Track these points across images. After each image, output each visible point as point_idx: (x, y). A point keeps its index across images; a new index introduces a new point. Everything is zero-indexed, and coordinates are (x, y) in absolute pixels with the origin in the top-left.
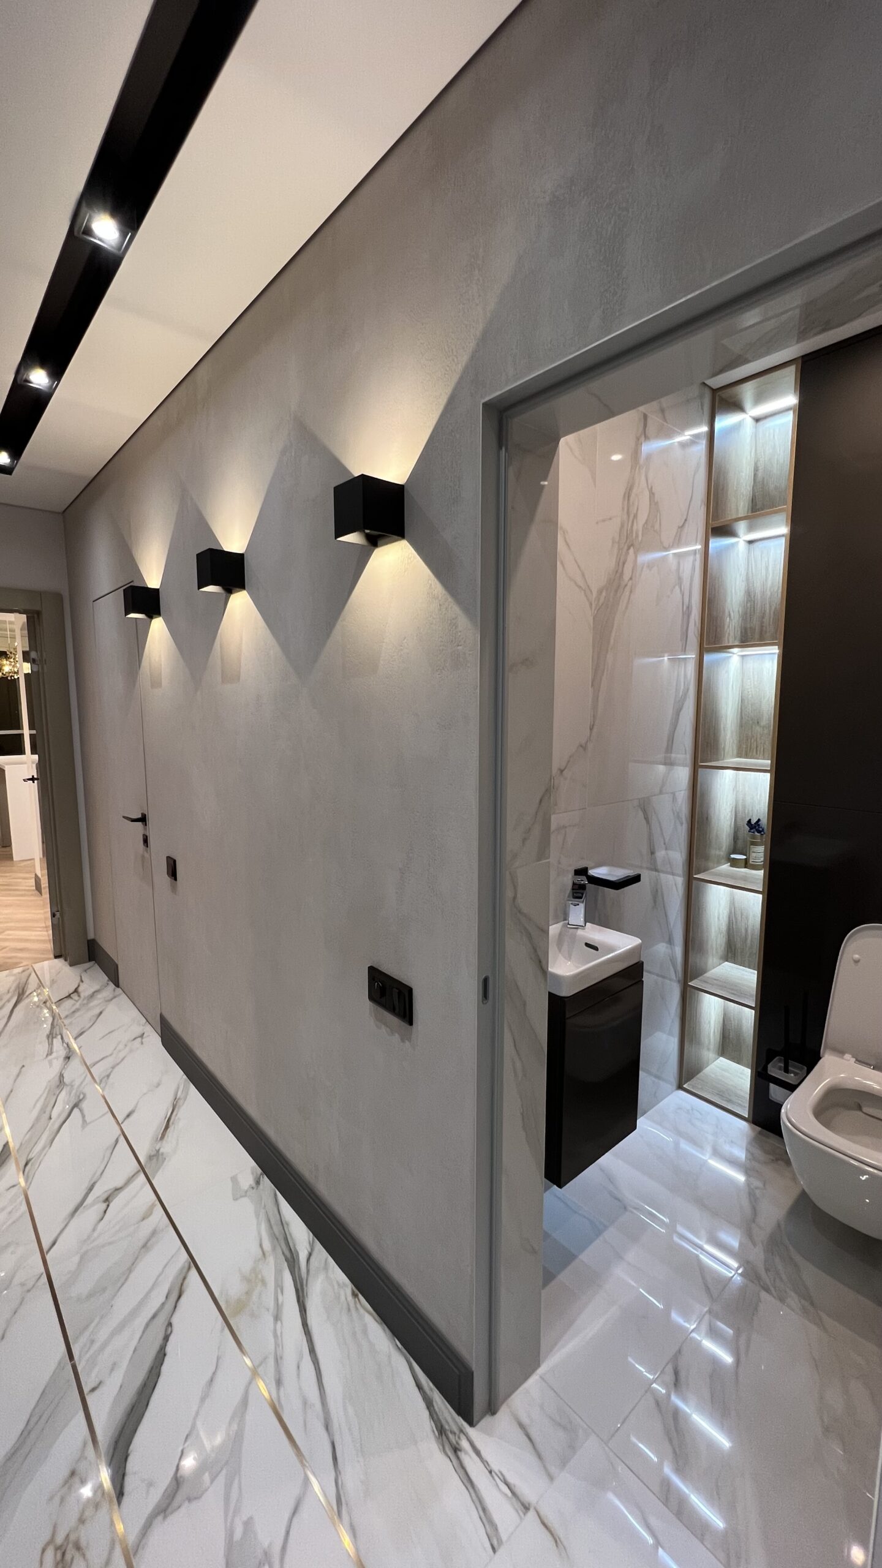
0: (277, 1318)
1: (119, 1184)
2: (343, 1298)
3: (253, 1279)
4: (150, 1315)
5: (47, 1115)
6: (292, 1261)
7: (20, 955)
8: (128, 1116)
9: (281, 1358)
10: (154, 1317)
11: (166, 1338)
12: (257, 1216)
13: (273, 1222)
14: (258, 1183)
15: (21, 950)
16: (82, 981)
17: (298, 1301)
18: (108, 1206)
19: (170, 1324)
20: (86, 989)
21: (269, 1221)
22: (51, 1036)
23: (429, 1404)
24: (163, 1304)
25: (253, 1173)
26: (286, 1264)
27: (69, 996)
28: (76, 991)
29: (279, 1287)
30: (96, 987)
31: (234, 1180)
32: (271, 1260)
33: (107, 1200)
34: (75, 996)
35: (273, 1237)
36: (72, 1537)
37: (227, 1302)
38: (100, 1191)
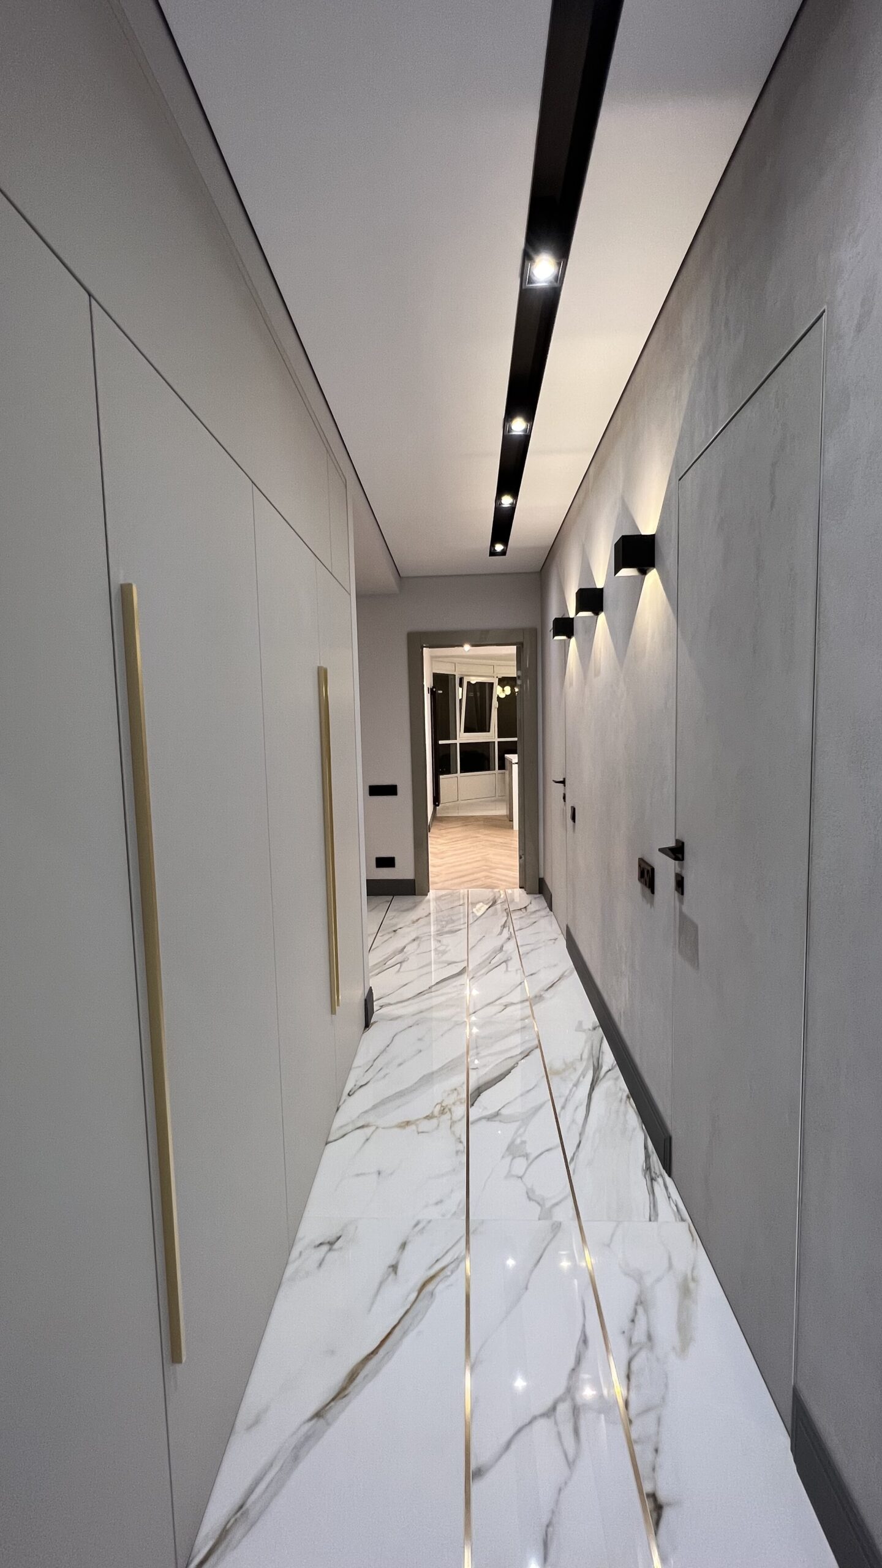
0: (576, 1085)
1: (515, 1002)
2: (620, 1094)
3: (569, 1066)
4: (509, 1056)
5: (489, 961)
6: (597, 1068)
7: (499, 882)
8: (532, 975)
9: (569, 1100)
10: (511, 1057)
11: (513, 1068)
12: (586, 1042)
13: (594, 1048)
14: (594, 1029)
15: (501, 880)
16: (531, 903)
17: (592, 1084)
18: (505, 1008)
19: (517, 1063)
20: (532, 908)
21: (592, 1047)
22: (504, 926)
23: (647, 1156)
24: (517, 1055)
25: (593, 1023)
26: (592, 1068)
27: (521, 909)
28: (525, 907)
29: (583, 1075)
30: (538, 909)
31: (580, 1023)
32: (584, 1063)
33: (506, 1006)
34: (524, 910)
35: (591, 1055)
36: (449, 1107)
37: (550, 1069)
38: (504, 1001)
